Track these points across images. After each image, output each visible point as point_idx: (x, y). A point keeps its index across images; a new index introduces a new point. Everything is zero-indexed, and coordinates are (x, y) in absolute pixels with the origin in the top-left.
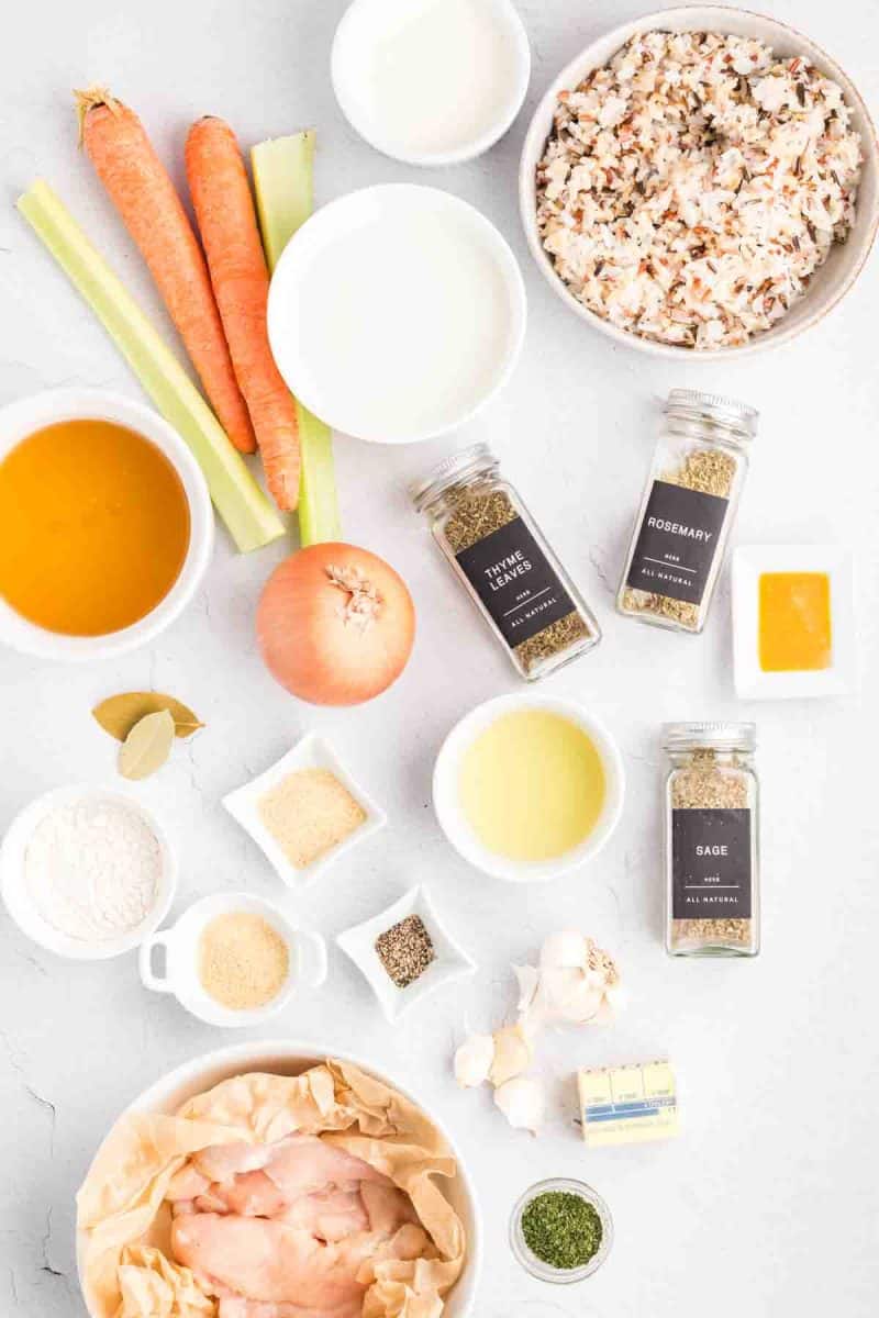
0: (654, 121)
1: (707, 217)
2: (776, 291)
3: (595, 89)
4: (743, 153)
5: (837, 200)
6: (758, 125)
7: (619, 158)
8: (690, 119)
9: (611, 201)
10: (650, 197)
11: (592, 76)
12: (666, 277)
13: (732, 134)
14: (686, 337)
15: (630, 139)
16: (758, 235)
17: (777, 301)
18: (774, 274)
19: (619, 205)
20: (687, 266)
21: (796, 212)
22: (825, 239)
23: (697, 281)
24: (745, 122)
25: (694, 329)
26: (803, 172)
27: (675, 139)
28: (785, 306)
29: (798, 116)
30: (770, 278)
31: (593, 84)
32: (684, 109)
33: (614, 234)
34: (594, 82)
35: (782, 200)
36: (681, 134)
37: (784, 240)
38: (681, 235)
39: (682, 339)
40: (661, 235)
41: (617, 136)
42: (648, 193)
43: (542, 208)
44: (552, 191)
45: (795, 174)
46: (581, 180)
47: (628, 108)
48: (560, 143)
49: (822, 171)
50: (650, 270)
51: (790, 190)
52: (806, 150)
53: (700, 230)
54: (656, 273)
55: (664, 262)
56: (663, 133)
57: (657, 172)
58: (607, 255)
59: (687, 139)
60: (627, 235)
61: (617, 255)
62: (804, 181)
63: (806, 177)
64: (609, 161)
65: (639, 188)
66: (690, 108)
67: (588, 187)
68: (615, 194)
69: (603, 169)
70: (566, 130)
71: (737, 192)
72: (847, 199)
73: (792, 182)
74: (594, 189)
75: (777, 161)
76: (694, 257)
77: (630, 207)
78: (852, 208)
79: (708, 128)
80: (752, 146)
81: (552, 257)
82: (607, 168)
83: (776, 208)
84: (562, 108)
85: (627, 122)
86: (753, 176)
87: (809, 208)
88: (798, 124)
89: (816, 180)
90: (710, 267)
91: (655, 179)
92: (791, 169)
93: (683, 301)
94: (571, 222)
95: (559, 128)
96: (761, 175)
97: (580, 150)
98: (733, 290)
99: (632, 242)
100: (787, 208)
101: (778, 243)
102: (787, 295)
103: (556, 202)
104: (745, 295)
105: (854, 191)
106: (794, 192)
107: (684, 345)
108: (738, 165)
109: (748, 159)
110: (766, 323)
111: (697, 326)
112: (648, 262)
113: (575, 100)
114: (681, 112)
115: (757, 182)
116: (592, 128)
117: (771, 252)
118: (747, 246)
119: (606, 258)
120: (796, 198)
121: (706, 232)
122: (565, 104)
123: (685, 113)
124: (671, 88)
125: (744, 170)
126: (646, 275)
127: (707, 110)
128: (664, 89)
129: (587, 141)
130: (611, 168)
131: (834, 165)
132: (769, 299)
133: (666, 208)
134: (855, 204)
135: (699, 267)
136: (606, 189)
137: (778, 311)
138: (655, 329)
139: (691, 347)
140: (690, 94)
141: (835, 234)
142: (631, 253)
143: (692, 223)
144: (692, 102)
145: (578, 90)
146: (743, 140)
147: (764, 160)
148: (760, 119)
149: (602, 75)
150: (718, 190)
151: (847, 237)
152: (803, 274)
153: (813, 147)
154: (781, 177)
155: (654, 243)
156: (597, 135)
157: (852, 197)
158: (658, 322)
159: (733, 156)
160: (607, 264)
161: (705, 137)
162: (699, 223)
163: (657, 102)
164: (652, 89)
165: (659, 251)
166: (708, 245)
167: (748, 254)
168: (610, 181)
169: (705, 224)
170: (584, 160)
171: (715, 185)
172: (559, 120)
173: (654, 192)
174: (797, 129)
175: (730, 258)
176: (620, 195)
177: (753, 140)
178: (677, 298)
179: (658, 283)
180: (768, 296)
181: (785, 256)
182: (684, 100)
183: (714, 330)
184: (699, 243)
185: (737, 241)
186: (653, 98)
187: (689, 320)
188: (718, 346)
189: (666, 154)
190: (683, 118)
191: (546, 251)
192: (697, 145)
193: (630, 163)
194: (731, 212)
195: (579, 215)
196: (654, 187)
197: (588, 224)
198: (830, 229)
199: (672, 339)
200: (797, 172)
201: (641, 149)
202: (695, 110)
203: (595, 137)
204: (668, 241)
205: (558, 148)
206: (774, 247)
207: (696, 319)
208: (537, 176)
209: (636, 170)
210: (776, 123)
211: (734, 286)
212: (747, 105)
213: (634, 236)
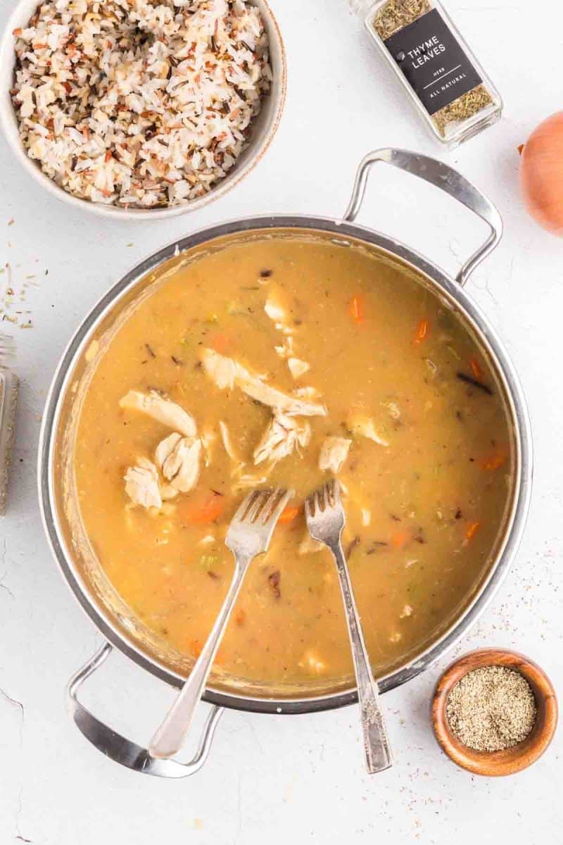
0: (94, 36)
1: (149, 103)
2: (223, 146)
3: (43, 21)
4: (167, 45)
5: (254, 63)
6: (174, 18)
7: (73, 71)
8: (123, 27)
9: (74, 106)
10: (102, 97)
11: (38, 11)
12: (128, 158)
13: (155, 32)
14: (159, 199)
15: (75, 54)
16: (194, 108)
17: (226, 155)
18: (217, 133)
19: (82, 109)
20: (143, 147)
21: (221, 81)
22: (253, 96)
23: (154, 156)
24: (162, 20)
25: (166, 191)
26: (219, 48)
27: (114, 46)
28: (233, 156)
29: (204, 5)
30: (215, 138)
31: (40, 18)
32: (115, 20)
33: (82, 132)
34: (40, 16)
35: (206, 75)
36: (118, 40)
37: (217, 106)
38: (134, 121)
39: (156, 202)
40: (118, 125)
41: (66, 54)
42: (101, 95)
43: (22, 126)
44: (26, 110)
45: (213, 50)
46: (46, 96)
47: (71, 30)
48: (24, 70)
49: (234, 44)
50: (115, 156)
51: (212, 63)
52: (216, 30)
53: (147, 114)
54: (120, 156)
55: (125, 147)
56: (104, 43)
57: (105, 75)
58: (78, 152)
59: (123, 43)
60: (93, 132)
61: (87, 149)
62: (220, 55)
63: (222, 51)
64: (65, 75)
65: (94, 91)
66: (120, 19)
67: (53, 100)
68: (76, 101)
69: (62, 83)
70: (26, 59)
71: (169, 77)
72: (262, 59)
73: (211, 57)
74: (59, 101)
75: (194, 45)
76: (148, 137)
77: (90, 107)
78: (267, 67)
79: (137, 30)
80: (173, 37)
81: (38, 163)
82: (65, 81)
83: (203, 83)
84: (20, 42)
85: (71, 42)
86: (179, 61)
87: (231, 75)
88: (204, 12)
89: (232, 52)
90: (162, 142)
91: (105, 82)
92: (209, 47)
93: (148, 172)
94: (45, 132)
95: (22, 59)
96: (185, 59)
97: (40, 72)
98: (186, 156)
99: (96, 137)
100: (211, 80)
101: (214, 110)
102: (233, 147)
103: (31, 118)
104: (197, 157)
105: (266, 52)
106: (215, 66)
107: (160, 206)
108: (166, 55)
109: (173, 49)
110: (221, 173)
111: (167, 188)
112: (112, 149)
113: (27, 34)
114: (114, 23)
115: (182, 66)
116: (44, 53)
117: (208, 118)
118: (188, 118)
119: (78, 155)
120: (218, 70)
121: (151, 115)
122: (22, 39)
123: (117, 23)
124: (101, 6)
125: (170, 58)
126: (113, 160)
127: (133, 16)
128: (96, 9)
129: (43, 64)
130: (68, 80)
131: (241, 37)
132: (219, 154)
133: (116, 103)
134: (269, 62)
135: (153, 145)
136: (68, 98)
137: (229, 161)
138: (134, 199)
139: (165, 206)
140: (117, 8)
141: (261, 89)
142: (97, 145)
143: (140, 110)
144: (119, 14)
145: (30, 26)
146: (164, 35)
147: (184, 47)
148: (176, 14)
149: (45, 8)
150: (155, 80)
151: (270, 89)
152: (242, 127)
153: (222, 26)
154: (201, 56)
155: (115, 133)
156: (51, 56)
157: (266, 58)
158: (134, 194)
159: (160, 48)
160: (79, 160)
161: (138, 38)
162: (145, 108)
163: (92, 20)
164: (85, 11)
165: (119, 139)
166: (158, 124)
167: (191, 126)
168: (69, 90)
169: (149, 108)
170: (44, 78)
171: (152, 75)
172: (19, 53)
173: (106, 92)
174: (204, 16)
175: (177, 132)
176: (80, 100)
177: (172, 33)
178: (142, 172)
179: (123, 164)
180: (217, 151)
181: (222, 117)
182: (113, 14)
183: (181, 189)
184: (150, 124)
185: (179, 116)
186: (89, 17)
187: (158, 186)
188: (186, 200)
189: (108, 60)
190: (116, 27)
191: (31, 159)
192: (133, 45)
193: (82, 73)
194: (166, 95)
195: (50, 124)
196: (105, 88)
197: (59, 129)
198: (254, 88)
199: (149, 204)
200: (213, 48)
201: (90, 60)
202: (124, 18)
203: (49, 59)
204: (124, 128)
205: (23, 75)
206: (211, 113)
207: (165, 183)
208: (12, 101)
209: (88, 78)
210: (188, 15)
211: (188, 151)
212: (162, 6)
213: (98, 131)
